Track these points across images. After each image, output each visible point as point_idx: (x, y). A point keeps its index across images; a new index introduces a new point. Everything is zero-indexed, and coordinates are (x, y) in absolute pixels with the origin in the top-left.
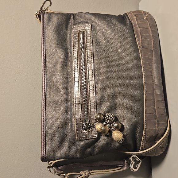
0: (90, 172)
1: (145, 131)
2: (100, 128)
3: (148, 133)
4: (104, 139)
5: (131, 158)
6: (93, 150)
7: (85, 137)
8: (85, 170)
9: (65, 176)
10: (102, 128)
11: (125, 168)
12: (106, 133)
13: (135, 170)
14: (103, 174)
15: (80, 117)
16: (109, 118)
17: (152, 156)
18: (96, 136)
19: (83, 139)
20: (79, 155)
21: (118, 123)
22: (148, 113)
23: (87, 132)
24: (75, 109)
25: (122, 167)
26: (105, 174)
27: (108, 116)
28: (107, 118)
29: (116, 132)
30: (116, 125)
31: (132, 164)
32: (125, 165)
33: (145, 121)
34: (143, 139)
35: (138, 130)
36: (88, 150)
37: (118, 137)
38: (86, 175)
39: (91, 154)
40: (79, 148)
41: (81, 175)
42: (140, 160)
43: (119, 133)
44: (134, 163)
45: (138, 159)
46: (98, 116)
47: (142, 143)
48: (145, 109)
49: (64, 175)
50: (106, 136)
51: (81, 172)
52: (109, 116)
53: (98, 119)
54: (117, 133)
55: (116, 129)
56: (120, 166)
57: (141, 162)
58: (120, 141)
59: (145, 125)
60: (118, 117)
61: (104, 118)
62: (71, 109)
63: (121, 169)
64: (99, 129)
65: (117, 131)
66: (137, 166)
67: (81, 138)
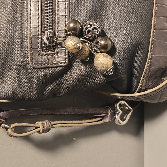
0: (52, 123)
1: (151, 59)
2: (73, 44)
3: (155, 63)
4: (79, 69)
5: (118, 105)
6: (59, 87)
7: (46, 63)
8: (43, 120)
9: (7, 129)
10: (78, 45)
11: (107, 120)
12: (83, 57)
13: (123, 123)
14: (73, 127)
15: (39, 26)
16: (92, 28)
17: (154, 102)
18: (65, 63)
19: (42, 66)
20: (33, 95)
21: (106, 40)
22: (158, 27)
23: (49, 55)
24: (29, 11)
25: (103, 117)
26: (76, 128)
27: (90, 24)
28: (87, 28)
29: (102, 56)
30: (103, 42)
31: (118, 114)
32: (108, 114)
33: (152, 41)
34: (145, 73)
35: (140, 55)
36: (50, 87)
37: (106, 63)
38: (46, 128)
39: (54, 94)
40: (35, 81)
41: (37, 128)
42: (131, 109)
43: (107, 57)
44: (121, 112)
45: (128, 107)
46: (72, 25)
47: (143, 80)
48: (154, 20)
49: (6, 126)
50: (83, 62)
51: (37, 123)
52: (91, 26)
53: (70, 29)
54: (104, 56)
55: (102, 50)
56: (99, 115)
57: (132, 112)
58: (107, 72)
59: (151, 49)
60: (106, 32)
61: (82, 28)
62: (22, 11)
63: (101, 120)
64: (72, 47)
65: (103, 54)
66: (126, 118)
67: (38, 63)
